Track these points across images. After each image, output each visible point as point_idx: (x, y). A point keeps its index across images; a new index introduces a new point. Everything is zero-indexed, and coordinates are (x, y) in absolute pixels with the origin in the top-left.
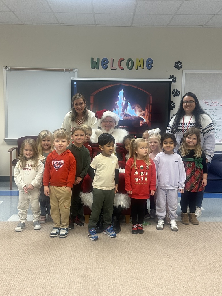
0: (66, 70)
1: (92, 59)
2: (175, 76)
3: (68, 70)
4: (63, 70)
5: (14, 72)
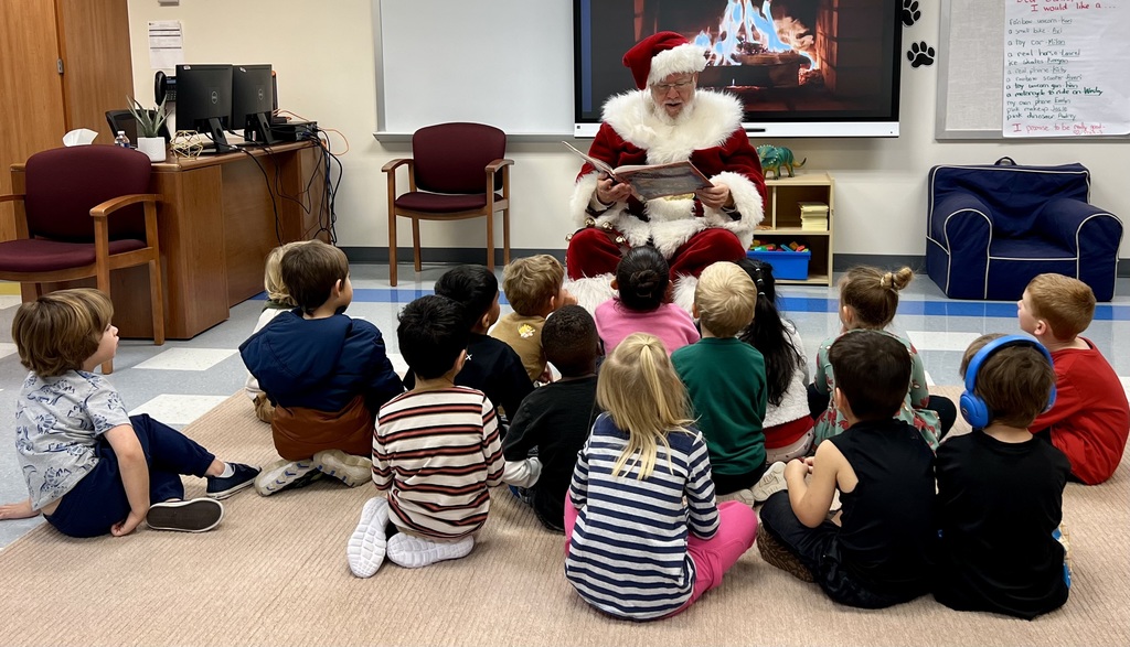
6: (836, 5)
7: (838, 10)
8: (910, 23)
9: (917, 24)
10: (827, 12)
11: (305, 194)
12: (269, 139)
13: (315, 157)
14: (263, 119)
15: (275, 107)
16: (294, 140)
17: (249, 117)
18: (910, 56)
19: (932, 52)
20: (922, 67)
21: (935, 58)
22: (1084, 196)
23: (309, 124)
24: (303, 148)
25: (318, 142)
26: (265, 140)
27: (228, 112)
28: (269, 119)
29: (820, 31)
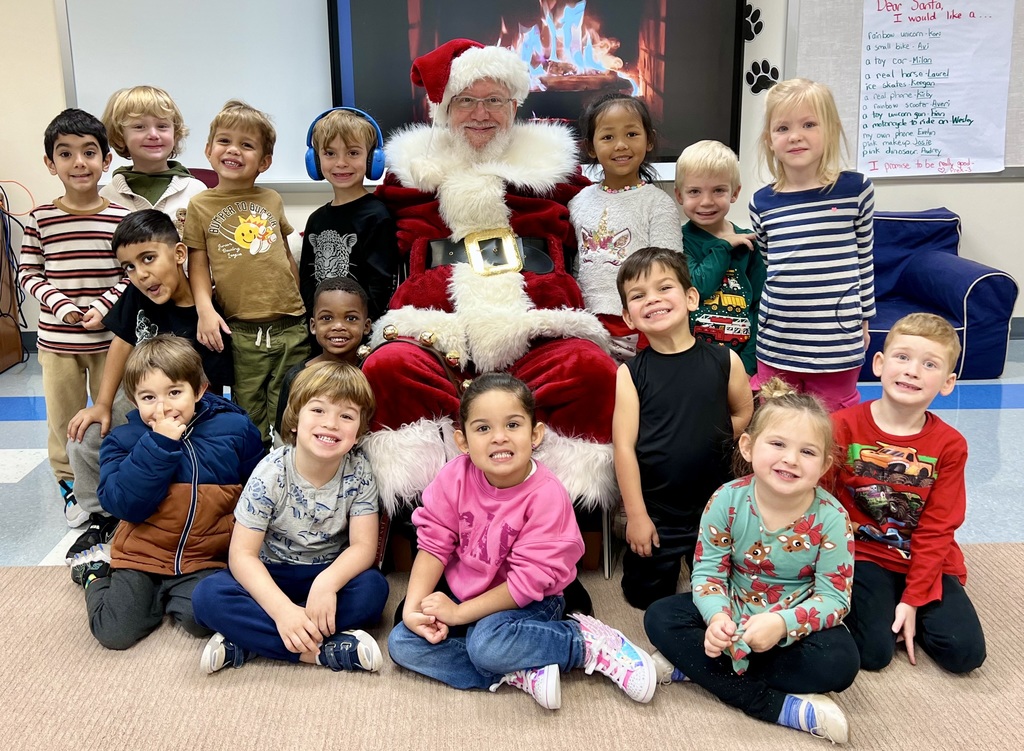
6: (663, 13)
7: (667, 20)
8: (751, 37)
9: (758, 38)
10: (652, 22)
18: (750, 79)
19: (775, 73)
29: (643, 46)
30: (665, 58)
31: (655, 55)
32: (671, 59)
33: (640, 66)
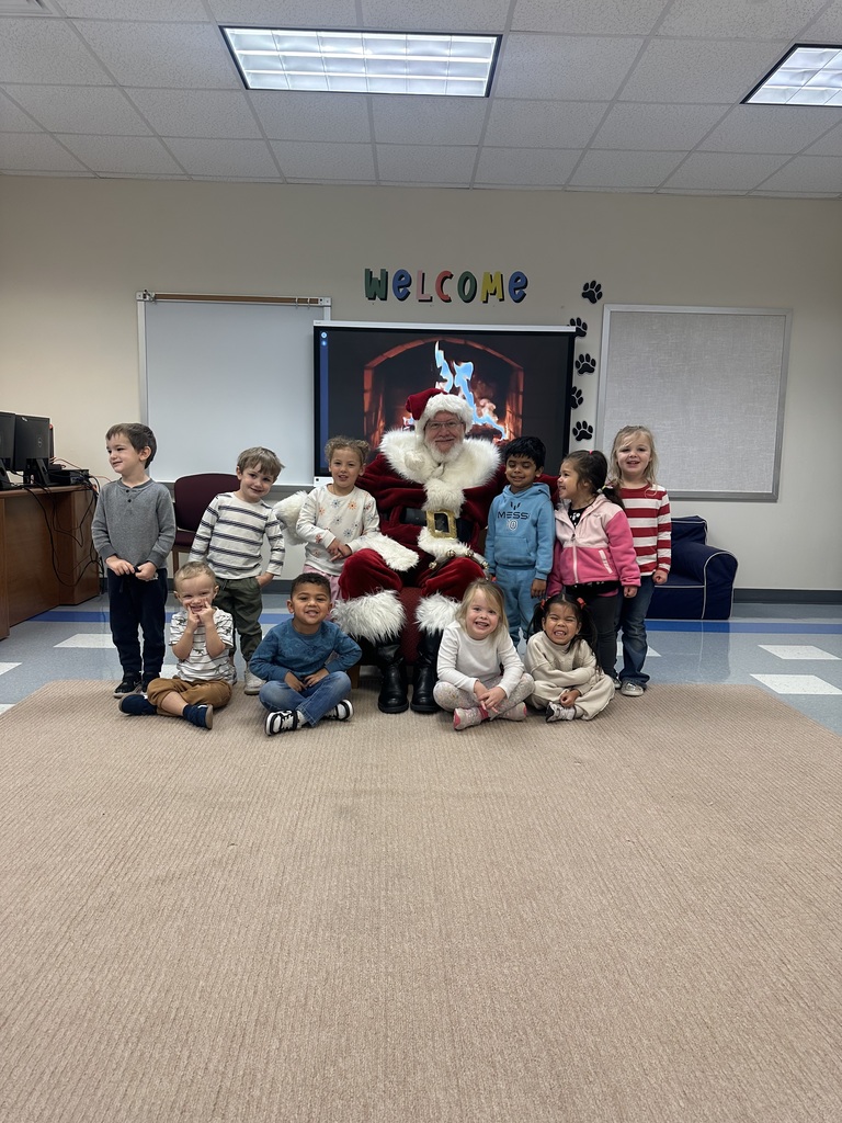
0: (300, 301)
1: (369, 273)
2: (583, 322)
3: (305, 301)
4: (292, 300)
5: (163, 305)
6: (521, 390)
7: (523, 394)
8: (576, 407)
9: (580, 407)
10: (514, 395)
11: (78, 530)
12: (47, 481)
13: (86, 499)
14: (41, 464)
15: (52, 455)
16: (68, 483)
17: (29, 461)
18: (575, 432)
19: (591, 429)
20: (583, 440)
21: (593, 434)
22: (703, 540)
23: (82, 471)
24: (77, 490)
25: (91, 487)
26: (43, 482)
27: (10, 455)
28: (46, 464)
29: (508, 409)
30: (522, 417)
31: (515, 415)
32: (525, 417)
33: (506, 421)
